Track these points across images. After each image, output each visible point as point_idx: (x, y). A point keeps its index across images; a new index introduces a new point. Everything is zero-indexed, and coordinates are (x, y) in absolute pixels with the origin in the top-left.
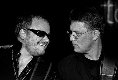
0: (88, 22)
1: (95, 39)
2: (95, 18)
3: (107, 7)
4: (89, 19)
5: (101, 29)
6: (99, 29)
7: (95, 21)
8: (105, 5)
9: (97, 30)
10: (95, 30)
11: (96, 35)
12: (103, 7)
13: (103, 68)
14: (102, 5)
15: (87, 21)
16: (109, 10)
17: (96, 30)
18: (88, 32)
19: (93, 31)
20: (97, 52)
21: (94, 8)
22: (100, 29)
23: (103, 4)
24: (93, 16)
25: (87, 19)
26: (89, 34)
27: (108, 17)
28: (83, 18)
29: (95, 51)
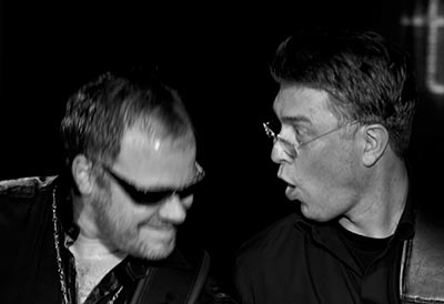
0: (341, 89)
1: (369, 158)
2: (373, 75)
3: (425, 29)
4: (345, 78)
5: (394, 121)
6: (385, 119)
7: (368, 90)
8: (418, 21)
9: (379, 123)
10: (369, 123)
11: (375, 143)
12: (411, 28)
13: (412, 269)
14: (405, 21)
15: (339, 87)
16: (433, 39)
17: (375, 123)
18: (341, 131)
19: (363, 129)
20: (383, 208)
21: (373, 36)
22: (389, 122)
23: (411, 15)
24: (366, 69)
25: (338, 78)
26: (343, 137)
27: (432, 68)
28: (321, 76)
29: (375, 207)
